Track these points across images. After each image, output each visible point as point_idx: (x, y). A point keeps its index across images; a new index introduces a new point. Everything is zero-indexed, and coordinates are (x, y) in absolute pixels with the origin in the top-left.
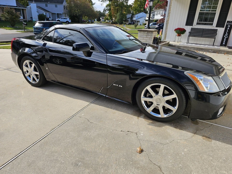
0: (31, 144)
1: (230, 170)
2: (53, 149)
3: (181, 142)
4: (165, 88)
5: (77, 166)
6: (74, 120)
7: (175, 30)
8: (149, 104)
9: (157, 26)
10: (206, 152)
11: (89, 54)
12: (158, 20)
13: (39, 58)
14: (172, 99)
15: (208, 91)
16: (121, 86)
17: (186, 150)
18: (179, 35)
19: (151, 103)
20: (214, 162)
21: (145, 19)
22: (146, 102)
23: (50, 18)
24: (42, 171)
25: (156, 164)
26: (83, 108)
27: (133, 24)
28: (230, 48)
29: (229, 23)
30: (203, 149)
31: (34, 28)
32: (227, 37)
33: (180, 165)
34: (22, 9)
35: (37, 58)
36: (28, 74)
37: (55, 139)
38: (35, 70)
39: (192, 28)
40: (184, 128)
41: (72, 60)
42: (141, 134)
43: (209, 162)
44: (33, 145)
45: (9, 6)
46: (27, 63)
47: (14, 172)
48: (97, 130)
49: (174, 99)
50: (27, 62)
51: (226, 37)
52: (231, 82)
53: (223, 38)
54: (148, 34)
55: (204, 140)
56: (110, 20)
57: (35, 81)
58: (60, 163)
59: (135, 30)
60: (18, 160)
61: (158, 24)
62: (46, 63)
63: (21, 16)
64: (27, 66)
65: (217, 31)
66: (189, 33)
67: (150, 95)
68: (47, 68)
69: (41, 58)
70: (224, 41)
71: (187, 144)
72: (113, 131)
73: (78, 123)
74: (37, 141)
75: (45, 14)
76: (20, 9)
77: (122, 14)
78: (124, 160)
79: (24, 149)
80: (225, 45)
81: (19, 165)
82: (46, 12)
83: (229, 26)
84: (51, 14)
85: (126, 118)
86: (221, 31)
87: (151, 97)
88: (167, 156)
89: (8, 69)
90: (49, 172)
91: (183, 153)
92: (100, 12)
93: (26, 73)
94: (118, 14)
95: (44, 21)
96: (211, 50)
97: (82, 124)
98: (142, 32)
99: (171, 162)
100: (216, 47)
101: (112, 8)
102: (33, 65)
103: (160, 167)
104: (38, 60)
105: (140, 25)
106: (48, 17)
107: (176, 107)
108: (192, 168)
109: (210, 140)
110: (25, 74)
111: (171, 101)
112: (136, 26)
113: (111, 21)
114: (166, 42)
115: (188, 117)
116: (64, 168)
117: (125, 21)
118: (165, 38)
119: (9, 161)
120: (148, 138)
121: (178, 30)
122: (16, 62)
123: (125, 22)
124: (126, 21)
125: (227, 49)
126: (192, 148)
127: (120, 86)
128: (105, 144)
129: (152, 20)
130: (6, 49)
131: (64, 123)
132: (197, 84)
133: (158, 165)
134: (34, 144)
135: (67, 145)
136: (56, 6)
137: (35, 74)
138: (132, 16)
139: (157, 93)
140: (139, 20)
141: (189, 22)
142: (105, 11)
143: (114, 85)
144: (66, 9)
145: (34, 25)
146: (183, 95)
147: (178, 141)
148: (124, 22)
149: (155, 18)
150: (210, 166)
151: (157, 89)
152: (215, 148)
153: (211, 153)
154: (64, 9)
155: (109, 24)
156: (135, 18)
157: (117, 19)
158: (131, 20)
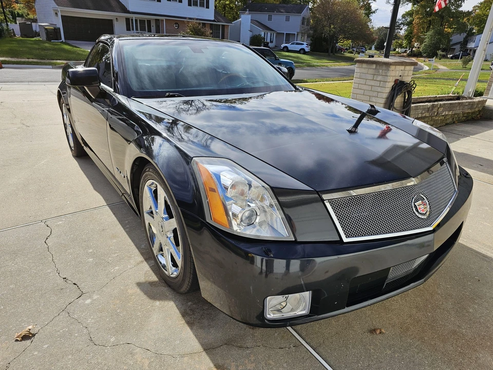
3: (137, 356)
23: (272, 42)
27: (461, 58)
34: (222, 25)
42: (89, 298)
45: (197, 19)
54: (379, 72)
56: (406, 48)
71: (144, 367)
75: (263, 35)
76: (219, 25)
77: (440, 33)
82: (266, 31)
84: (275, 34)
94: (429, 33)
101: (416, 21)
106: (268, 41)
107: (181, 257)
112: (466, 63)
113: (409, 49)
117: (443, 50)
118: (488, 90)
120: (85, 315)
123: (444, 53)
124: (448, 49)
136: (288, 19)
138: (466, 37)
148: (440, 52)
154: (303, 23)
155: (403, 56)
156: (474, 44)
157: (423, 45)
158: (461, 48)
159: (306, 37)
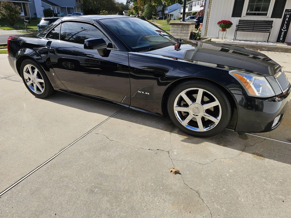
0: (35, 168)
1: (288, 195)
2: (63, 173)
3: (225, 161)
4: (205, 94)
5: (92, 193)
6: (90, 138)
7: (219, 23)
8: (184, 115)
9: (195, 20)
10: (257, 173)
11: (106, 53)
12: (196, 13)
13: (43, 61)
14: (214, 107)
15: (260, 95)
16: (148, 94)
17: (231, 171)
18: (224, 30)
19: (186, 114)
20: (267, 185)
21: (180, 12)
22: (180, 113)
23: (59, 13)
24: (49, 200)
25: (194, 188)
26: (101, 122)
27: (165, 19)
28: (289, 44)
29: (288, 12)
30: (253, 169)
31: (39, 26)
32: (286, 30)
33: (224, 189)
34: (22, 3)
35: (40, 61)
36: (30, 82)
37: (66, 161)
38: (39, 76)
39: (240, 20)
40: (229, 144)
41: (86, 62)
42: (174, 152)
43: (260, 185)
44: (38, 169)
46: (28, 69)
47: (13, 201)
48: (119, 149)
49: (216, 108)
50: (28, 66)
51: (283, 31)
52: (290, 84)
53: (281, 32)
54: (184, 29)
55: (255, 159)
56: (135, 15)
57: (40, 91)
58: (71, 190)
59: (168, 26)
60: (19, 187)
61: (196, 18)
62: (52, 68)
63: (22, 13)
64: (28, 72)
65: (272, 23)
66: (236, 26)
67: (185, 103)
68: (53, 74)
69: (45, 61)
70: (282, 36)
71: (233, 163)
72: (138, 149)
73: (95, 141)
74: (42, 165)
75: (52, 9)
76: (21, 3)
77: (150, 6)
78: (153, 184)
79: (26, 174)
80: (283, 41)
81: (20, 193)
82: (54, 6)
83: (288, 16)
84: (60, 8)
85: (155, 134)
86: (277, 22)
87: (186, 105)
88: (207, 179)
89: (5, 78)
90: (57, 202)
91: (228, 175)
92: (122, 4)
93: (28, 80)
94: (146, 6)
95: (51, 17)
96: (265, 47)
97: (100, 143)
98: (175, 26)
99: (212, 185)
100: (271, 44)
102: (36, 70)
103: (199, 193)
104: (42, 64)
105: (174, 19)
106: (57, 12)
107: (219, 118)
108: (239, 192)
109: (263, 158)
110: (27, 82)
111: (213, 110)
112: (168, 21)
113: (137, 15)
114: (207, 39)
115: (234, 130)
116: (76, 195)
117: (154, 15)
118: (206, 34)
119: (7, 189)
120: (183, 157)
121: (222, 23)
122: (14, 67)
123: (155, 17)
124: (156, 15)
125: (286, 45)
126: (239, 168)
127: (146, 93)
128: (129, 166)
129: (190, 13)
130: (4, 53)
131: (76, 141)
132: (246, 88)
133: (196, 189)
134: (39, 167)
135: (80, 167)
137: (39, 82)
138: (163, 8)
139: (194, 100)
140: (172, 14)
141: (237, 12)
142: (129, 2)
143: (139, 92)
144: (78, 1)
145: (39, 23)
146: (227, 101)
147: (222, 160)
148: (153, 17)
149: (192, 10)
150: (262, 189)
151: (194, 95)
152: (269, 168)
153: (264, 173)
156: (167, 11)
157: (144, 12)
158: (162, 13)
159: (80, 9)
